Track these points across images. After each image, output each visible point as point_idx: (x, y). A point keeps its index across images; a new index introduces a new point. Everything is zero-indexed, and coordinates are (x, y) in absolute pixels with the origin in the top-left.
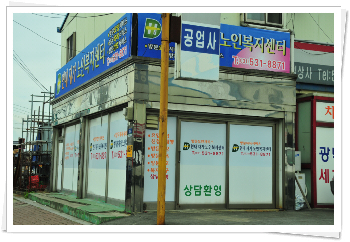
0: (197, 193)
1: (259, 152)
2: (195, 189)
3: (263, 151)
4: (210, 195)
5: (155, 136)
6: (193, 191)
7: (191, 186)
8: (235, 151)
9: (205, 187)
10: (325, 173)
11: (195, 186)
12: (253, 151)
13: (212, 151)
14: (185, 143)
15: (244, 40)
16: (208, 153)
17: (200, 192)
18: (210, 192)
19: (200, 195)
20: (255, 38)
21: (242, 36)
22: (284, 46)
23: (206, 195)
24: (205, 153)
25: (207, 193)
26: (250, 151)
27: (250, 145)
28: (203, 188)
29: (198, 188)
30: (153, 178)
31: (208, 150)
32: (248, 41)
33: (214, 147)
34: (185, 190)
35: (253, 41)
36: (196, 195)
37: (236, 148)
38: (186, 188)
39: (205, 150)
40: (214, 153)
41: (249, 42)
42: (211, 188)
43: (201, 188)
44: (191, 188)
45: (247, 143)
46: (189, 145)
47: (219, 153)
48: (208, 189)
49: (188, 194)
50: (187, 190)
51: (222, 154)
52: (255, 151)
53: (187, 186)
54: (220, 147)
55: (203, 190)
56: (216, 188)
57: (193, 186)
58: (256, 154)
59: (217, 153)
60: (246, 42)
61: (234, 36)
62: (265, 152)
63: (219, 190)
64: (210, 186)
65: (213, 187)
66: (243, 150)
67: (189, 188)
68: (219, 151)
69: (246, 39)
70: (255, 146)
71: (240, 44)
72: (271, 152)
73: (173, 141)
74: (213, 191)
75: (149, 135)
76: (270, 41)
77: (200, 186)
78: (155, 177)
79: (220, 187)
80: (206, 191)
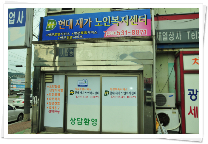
0: (79, 123)
1: (126, 95)
2: (78, 121)
3: (129, 95)
4: (88, 125)
5: (52, 87)
6: (76, 122)
7: (75, 118)
8: (107, 95)
9: (85, 119)
10: (194, 110)
11: (78, 119)
12: (121, 95)
13: (90, 95)
14: (71, 91)
15: (113, 19)
16: (87, 97)
17: (81, 123)
18: (88, 123)
19: (81, 124)
20: (121, 17)
21: (111, 18)
22: (145, 18)
23: (85, 124)
24: (85, 97)
25: (86, 124)
26: (118, 95)
27: (118, 91)
28: (84, 120)
29: (80, 120)
30: (50, 112)
31: (87, 95)
32: (115, 20)
33: (91, 93)
34: (71, 120)
35: (120, 19)
36: (78, 124)
37: (107, 93)
38: (72, 119)
39: (85, 95)
40: (91, 97)
41: (117, 20)
42: (89, 120)
43: (82, 120)
44: (75, 119)
45: (116, 89)
46: (74, 92)
47: (95, 97)
48: (87, 121)
49: (73, 123)
50: (72, 121)
51: (97, 97)
52: (123, 95)
53: (72, 118)
54: (96, 93)
55: (83, 121)
56: (93, 120)
57: (76, 119)
58: (123, 97)
59: (94, 97)
60: (114, 21)
61: (105, 19)
62: (132, 95)
63: (95, 122)
64: (89, 119)
65: (90, 119)
66: (113, 95)
67: (73, 119)
68: (95, 95)
69: (114, 19)
70: (123, 91)
71: (109, 23)
72: (136, 96)
73: (63, 89)
74: (91, 122)
75: (48, 87)
76: (133, 17)
77: (81, 119)
78: (51, 112)
79: (96, 120)
80: (86, 122)
